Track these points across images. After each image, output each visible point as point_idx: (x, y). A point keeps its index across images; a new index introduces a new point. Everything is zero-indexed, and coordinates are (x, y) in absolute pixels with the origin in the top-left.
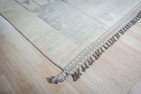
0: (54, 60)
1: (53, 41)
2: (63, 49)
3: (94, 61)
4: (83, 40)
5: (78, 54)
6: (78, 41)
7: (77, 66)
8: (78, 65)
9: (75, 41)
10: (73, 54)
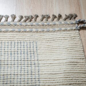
0: (80, 46)
1: (62, 73)
2: (60, 51)
3: (43, 15)
4: (25, 45)
5: (49, 34)
6: (32, 48)
7: (63, 23)
8: (61, 23)
9: (35, 50)
10: (55, 37)
